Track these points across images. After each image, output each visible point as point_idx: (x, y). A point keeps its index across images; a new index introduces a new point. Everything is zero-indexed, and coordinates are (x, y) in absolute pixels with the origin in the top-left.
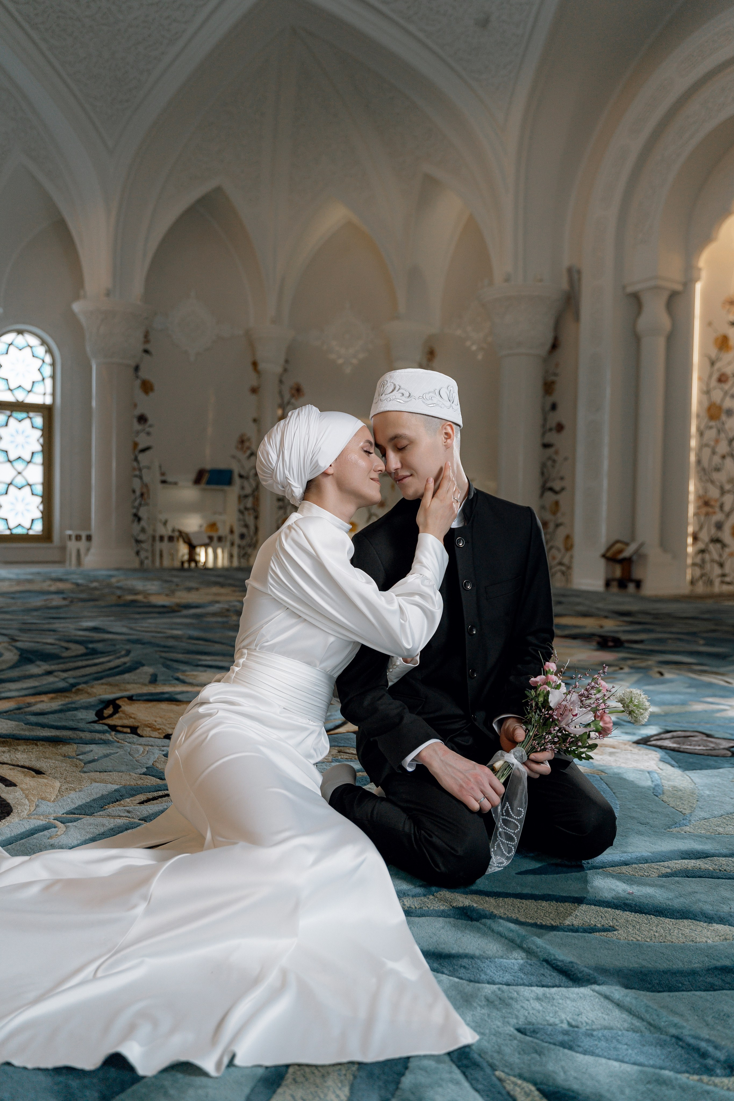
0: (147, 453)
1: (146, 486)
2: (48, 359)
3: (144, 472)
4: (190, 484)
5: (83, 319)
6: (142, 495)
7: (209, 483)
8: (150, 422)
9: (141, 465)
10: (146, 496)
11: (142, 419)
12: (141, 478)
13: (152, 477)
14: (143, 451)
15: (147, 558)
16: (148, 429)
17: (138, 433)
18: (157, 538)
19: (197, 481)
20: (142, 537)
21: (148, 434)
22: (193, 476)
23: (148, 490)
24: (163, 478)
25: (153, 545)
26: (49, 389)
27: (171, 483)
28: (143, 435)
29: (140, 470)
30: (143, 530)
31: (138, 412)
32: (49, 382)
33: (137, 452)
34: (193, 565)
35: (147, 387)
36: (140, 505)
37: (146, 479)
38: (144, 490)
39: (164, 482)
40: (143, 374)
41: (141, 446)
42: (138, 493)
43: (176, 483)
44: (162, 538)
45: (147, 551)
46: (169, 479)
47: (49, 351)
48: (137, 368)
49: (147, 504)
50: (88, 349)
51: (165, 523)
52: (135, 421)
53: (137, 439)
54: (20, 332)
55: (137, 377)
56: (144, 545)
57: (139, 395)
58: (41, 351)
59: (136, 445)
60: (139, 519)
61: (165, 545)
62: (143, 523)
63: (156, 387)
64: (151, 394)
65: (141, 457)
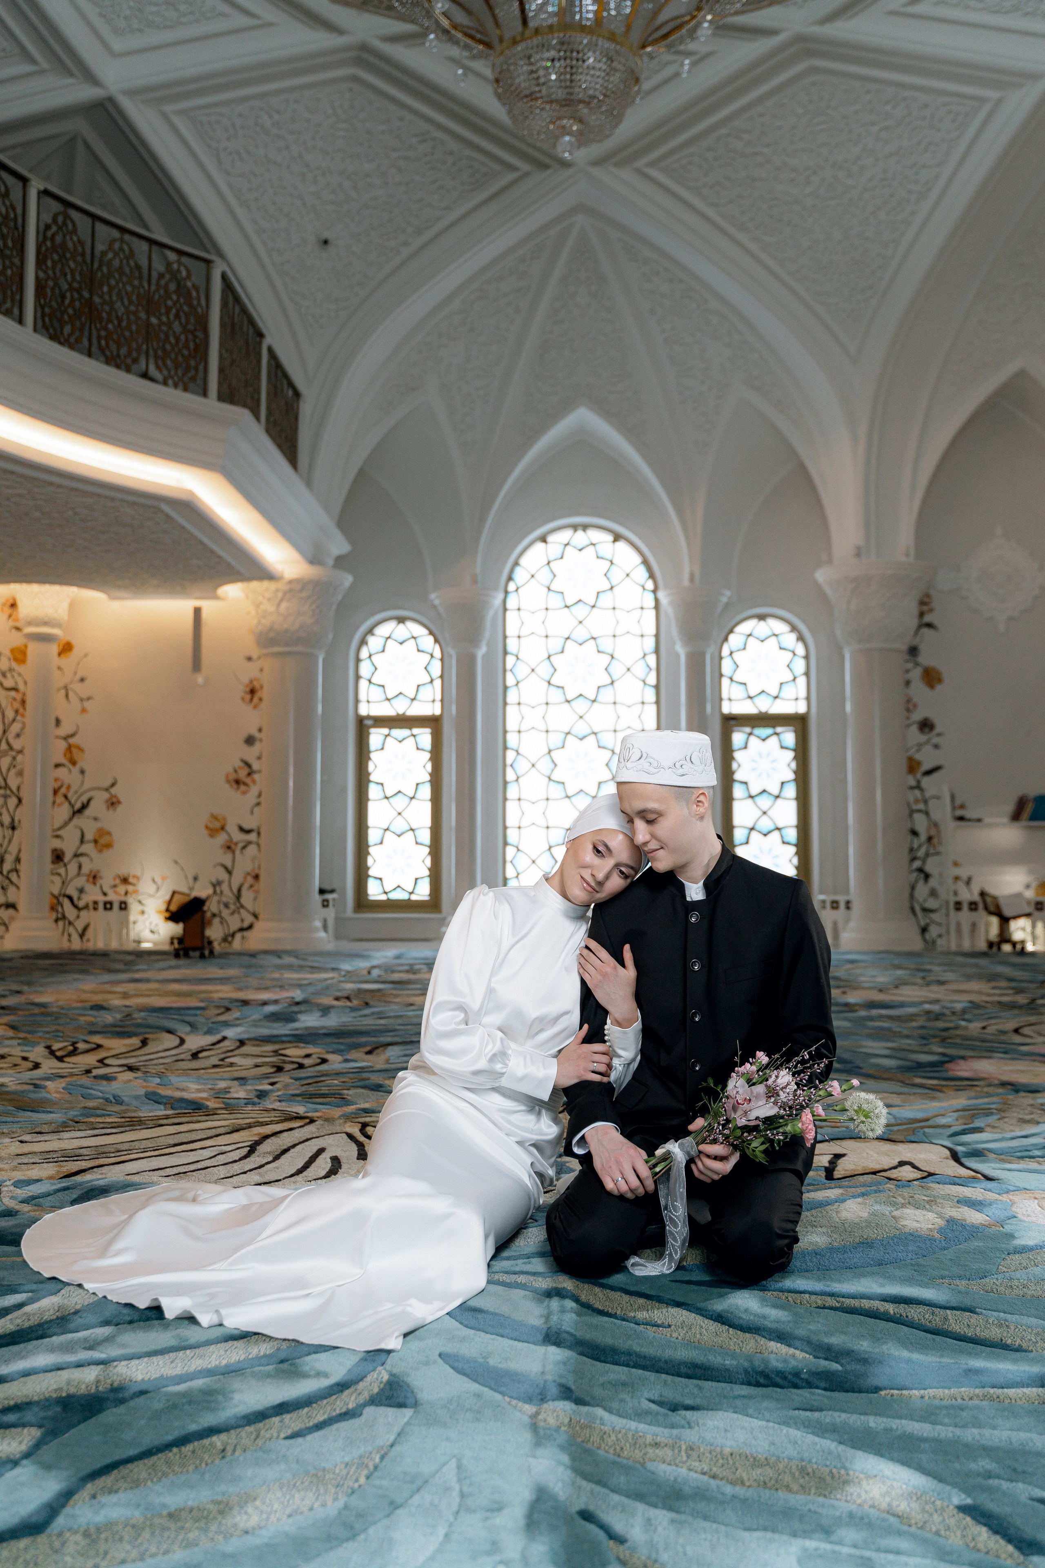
0: (936, 775)
1: (936, 825)
2: (800, 650)
3: (931, 803)
4: (1005, 820)
5: (829, 592)
6: (930, 839)
7: (1033, 817)
8: (937, 730)
9: (928, 794)
10: (935, 841)
11: (926, 725)
12: (927, 813)
13: (942, 812)
14: (929, 773)
15: (940, 936)
16: (935, 740)
17: (920, 746)
18: (952, 906)
19: (1016, 817)
20: (931, 904)
21: (936, 746)
22: (1010, 808)
23: (939, 832)
24: (959, 813)
25: (947, 915)
26: (803, 693)
27: (969, 820)
28: (928, 749)
29: (926, 802)
30: (933, 893)
31: (917, 716)
32: (802, 681)
33: (919, 776)
34: (1007, 948)
35: (932, 677)
36: (927, 855)
37: (935, 815)
38: (933, 832)
39: (961, 818)
40: (926, 659)
41: (925, 767)
42: (923, 837)
43: (979, 820)
44: (958, 906)
45: (939, 924)
46: (967, 814)
47: (801, 638)
48: (913, 651)
49: (938, 853)
50: (838, 632)
51: (968, 882)
52: (914, 728)
53: (918, 757)
54: (762, 617)
55: (917, 664)
56: (934, 916)
57: (919, 689)
58: (790, 639)
59: (912, 766)
60: (927, 877)
61: (965, 915)
62: (932, 882)
63: (945, 676)
64: (939, 688)
65: (926, 782)
